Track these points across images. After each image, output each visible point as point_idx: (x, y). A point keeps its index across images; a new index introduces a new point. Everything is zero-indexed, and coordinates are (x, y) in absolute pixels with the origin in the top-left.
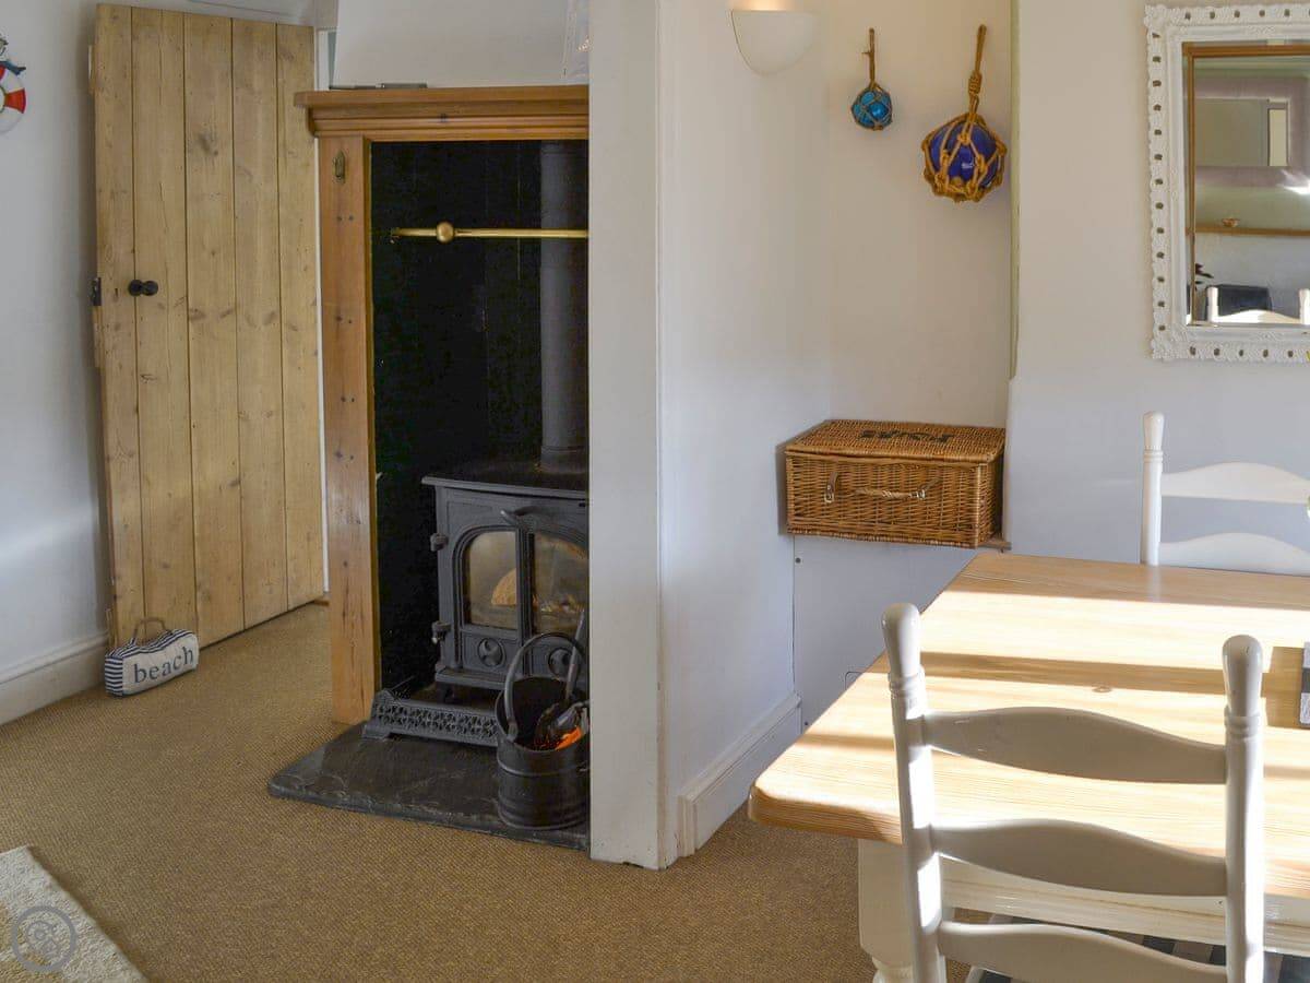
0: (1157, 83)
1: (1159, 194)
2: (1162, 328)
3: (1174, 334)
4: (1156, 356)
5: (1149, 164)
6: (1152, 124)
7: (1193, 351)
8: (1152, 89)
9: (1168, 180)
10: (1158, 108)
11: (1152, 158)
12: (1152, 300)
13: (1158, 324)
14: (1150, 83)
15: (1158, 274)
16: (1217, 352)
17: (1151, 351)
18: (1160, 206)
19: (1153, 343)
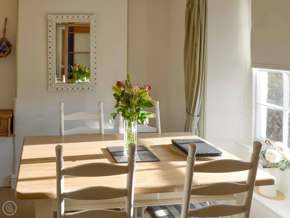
0: (50, 31)
1: (50, 55)
2: (50, 85)
3: (53, 86)
4: (49, 91)
5: (48, 49)
6: (49, 40)
7: (57, 89)
8: (49, 32)
9: (52, 53)
10: (50, 37)
11: (48, 48)
12: (48, 78)
13: (49, 84)
14: (48, 31)
15: (49, 73)
16: (62, 89)
17: (48, 90)
18: (50, 58)
19: (48, 88)
